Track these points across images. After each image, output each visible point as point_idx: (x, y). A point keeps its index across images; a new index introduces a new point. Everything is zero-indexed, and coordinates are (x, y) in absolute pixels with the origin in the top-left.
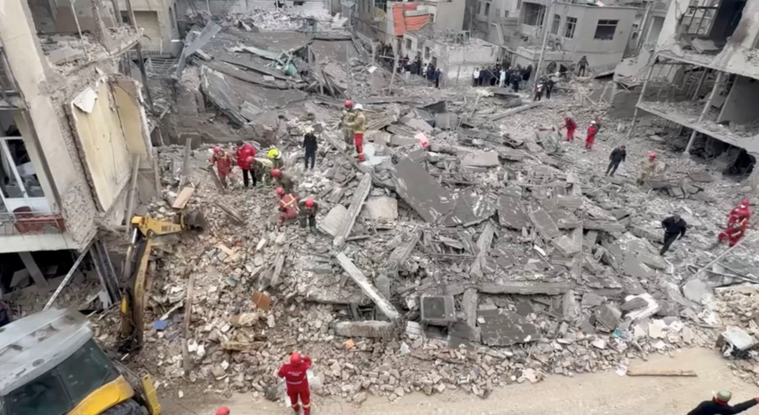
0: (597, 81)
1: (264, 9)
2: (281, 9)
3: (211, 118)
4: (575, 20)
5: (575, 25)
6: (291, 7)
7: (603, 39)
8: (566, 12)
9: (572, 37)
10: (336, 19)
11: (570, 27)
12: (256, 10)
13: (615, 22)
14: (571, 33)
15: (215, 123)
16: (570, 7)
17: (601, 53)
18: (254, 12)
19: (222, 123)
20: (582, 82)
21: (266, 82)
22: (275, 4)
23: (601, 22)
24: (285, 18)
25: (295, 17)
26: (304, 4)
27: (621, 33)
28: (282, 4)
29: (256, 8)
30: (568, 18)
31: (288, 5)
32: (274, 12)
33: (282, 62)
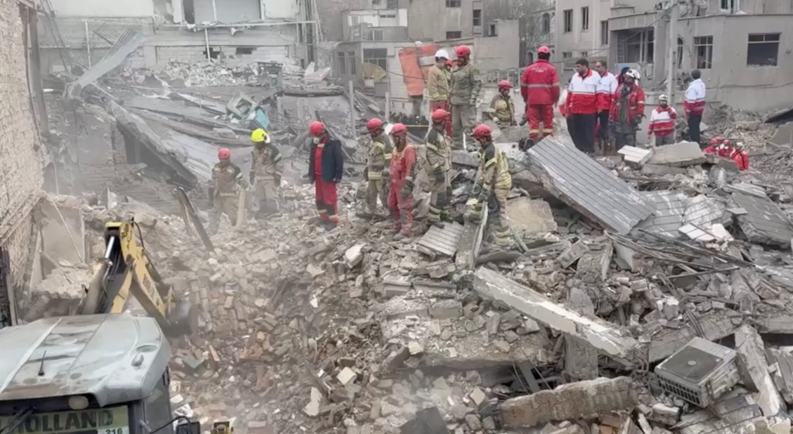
0: (772, 126)
1: (186, 61)
2: (217, 61)
3: (139, 171)
4: (710, 39)
5: (711, 48)
6: (231, 57)
7: (762, 64)
8: (691, 31)
9: (710, 67)
10: (310, 70)
11: (701, 51)
12: (172, 63)
13: (776, 36)
14: (707, 61)
15: (146, 180)
16: (696, 22)
17: (764, 86)
18: (169, 67)
19: (159, 181)
20: (747, 130)
21: (220, 135)
22: (205, 53)
23: (752, 37)
24: (224, 72)
25: (239, 70)
26: (254, 52)
27: (789, 52)
28: (218, 53)
29: (172, 60)
30: (697, 39)
31: (227, 54)
32: (204, 64)
33: (239, 112)
